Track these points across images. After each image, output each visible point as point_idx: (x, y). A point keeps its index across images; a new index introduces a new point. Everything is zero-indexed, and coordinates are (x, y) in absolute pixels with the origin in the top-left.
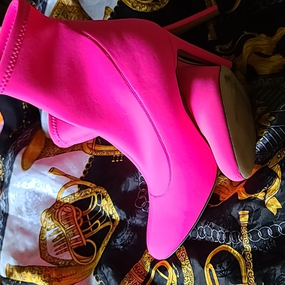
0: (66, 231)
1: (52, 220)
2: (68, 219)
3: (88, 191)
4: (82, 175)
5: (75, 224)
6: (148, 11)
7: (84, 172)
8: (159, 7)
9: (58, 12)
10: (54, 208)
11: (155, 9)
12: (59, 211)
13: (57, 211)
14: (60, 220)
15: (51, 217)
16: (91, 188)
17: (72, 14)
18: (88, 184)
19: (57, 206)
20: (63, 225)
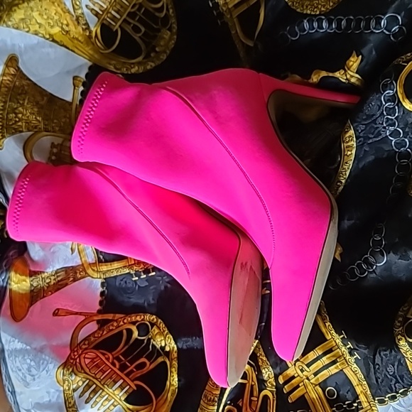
0: (100, 382)
1: (76, 375)
2: (97, 366)
3: (112, 325)
4: (98, 307)
5: (110, 368)
6: (141, 71)
7: (101, 303)
8: (153, 65)
9: (4, 100)
10: (72, 359)
11: (149, 67)
12: (80, 360)
13: (78, 361)
14: (87, 370)
15: (73, 371)
16: (116, 321)
17: (23, 96)
18: (110, 316)
19: (75, 356)
20: (93, 375)
